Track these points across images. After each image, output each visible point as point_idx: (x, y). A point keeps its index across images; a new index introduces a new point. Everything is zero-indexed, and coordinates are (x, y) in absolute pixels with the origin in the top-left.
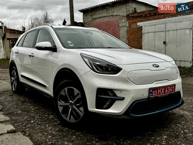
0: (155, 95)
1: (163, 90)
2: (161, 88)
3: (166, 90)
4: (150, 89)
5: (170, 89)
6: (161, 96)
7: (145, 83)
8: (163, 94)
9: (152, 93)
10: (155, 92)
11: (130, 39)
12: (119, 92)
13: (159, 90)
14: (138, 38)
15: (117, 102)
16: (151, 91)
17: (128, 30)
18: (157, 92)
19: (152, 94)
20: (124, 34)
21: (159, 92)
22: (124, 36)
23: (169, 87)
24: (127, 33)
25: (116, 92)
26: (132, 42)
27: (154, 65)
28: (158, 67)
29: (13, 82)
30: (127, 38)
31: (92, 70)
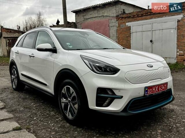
0: (150, 93)
1: (157, 88)
2: (155, 86)
3: (160, 88)
4: (146, 88)
5: (163, 87)
6: (156, 93)
7: (141, 82)
8: (157, 91)
9: (147, 91)
10: (150, 90)
11: (119, 38)
12: (118, 91)
13: (154, 88)
14: (127, 37)
15: (116, 101)
16: (147, 89)
17: (117, 29)
18: (152, 90)
19: (148, 93)
20: (114, 34)
21: (154, 90)
22: (113, 35)
23: (162, 86)
24: (117, 33)
25: (115, 91)
26: (122, 41)
27: (149, 66)
28: (152, 67)
29: (13, 80)
30: (117, 37)
31: (92, 71)
